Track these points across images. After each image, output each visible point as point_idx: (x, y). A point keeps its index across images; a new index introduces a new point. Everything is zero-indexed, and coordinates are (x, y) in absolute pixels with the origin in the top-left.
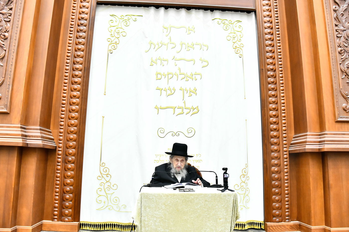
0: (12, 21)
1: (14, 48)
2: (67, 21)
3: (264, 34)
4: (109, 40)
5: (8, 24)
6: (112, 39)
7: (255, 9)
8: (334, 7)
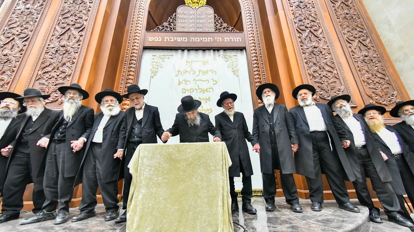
0: (79, 52)
1: (79, 69)
3: (252, 61)
4: (151, 70)
5: (76, 54)
6: (154, 69)
7: (245, 47)
8: (298, 35)
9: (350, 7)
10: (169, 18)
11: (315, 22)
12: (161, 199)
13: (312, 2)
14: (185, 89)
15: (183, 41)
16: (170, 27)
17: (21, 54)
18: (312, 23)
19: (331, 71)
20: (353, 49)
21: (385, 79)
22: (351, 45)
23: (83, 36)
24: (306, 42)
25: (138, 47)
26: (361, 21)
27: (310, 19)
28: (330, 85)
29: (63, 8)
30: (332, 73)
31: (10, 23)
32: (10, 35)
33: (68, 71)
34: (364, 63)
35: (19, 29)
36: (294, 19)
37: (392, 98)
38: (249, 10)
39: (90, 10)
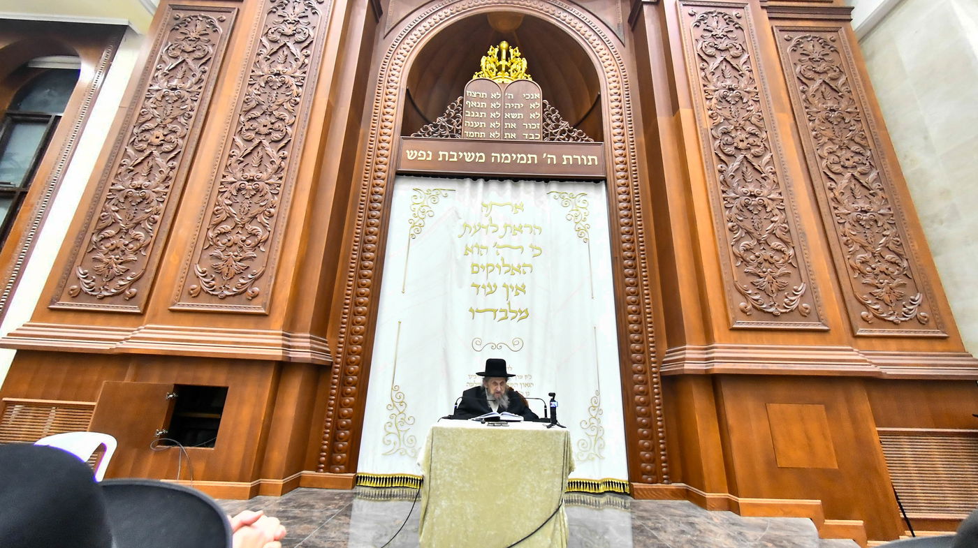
0: (280, 194)
1: (281, 229)
2: (356, 196)
3: (618, 210)
4: (411, 221)
5: (276, 198)
6: (416, 220)
7: (606, 177)
8: (719, 166)
9: (840, 94)
10: (449, 107)
11: (757, 135)
13: (755, 88)
14: (477, 266)
15: (477, 160)
16: (450, 128)
17: (167, 187)
18: (751, 140)
19: (782, 250)
20: (837, 194)
21: (899, 266)
22: (833, 183)
23: (288, 159)
24: (735, 183)
25: (387, 172)
26: (862, 127)
27: (747, 130)
28: (778, 280)
29: (247, 97)
30: (785, 254)
31: (142, 119)
32: (144, 145)
33: (262, 234)
34: (859, 228)
35: (159, 132)
36: (712, 129)
37: (911, 307)
38: (618, 92)
39: (298, 103)
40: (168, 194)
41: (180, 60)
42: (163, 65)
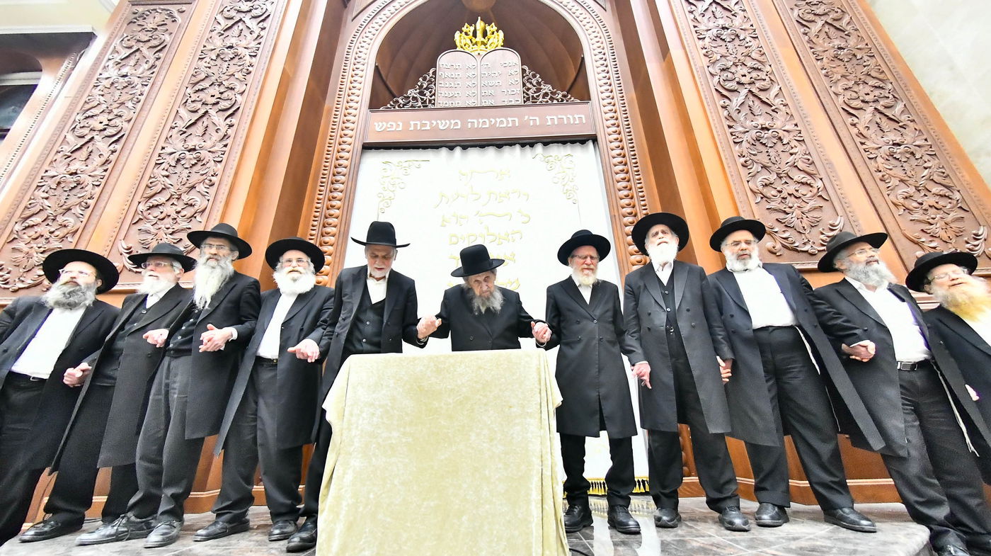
0: (224, 161)
4: (380, 195)
5: (219, 165)
6: (385, 193)
7: (595, 134)
8: (722, 102)
9: (846, 33)
10: (421, 79)
11: (760, 70)
12: (396, 482)
13: (752, 25)
14: (456, 235)
15: (452, 127)
16: (422, 99)
17: (106, 171)
18: (754, 74)
19: (808, 182)
20: (861, 129)
21: (951, 199)
22: (854, 118)
23: (235, 127)
24: (741, 117)
25: (352, 145)
26: (877, 62)
27: (748, 65)
28: (808, 215)
29: (196, 70)
30: (812, 187)
31: (87, 106)
32: (86, 131)
33: (200, 203)
34: (893, 161)
35: (104, 118)
36: (708, 67)
37: (976, 243)
38: (603, 51)
39: (250, 72)
40: (106, 178)
41: (134, 49)
42: (116, 55)
